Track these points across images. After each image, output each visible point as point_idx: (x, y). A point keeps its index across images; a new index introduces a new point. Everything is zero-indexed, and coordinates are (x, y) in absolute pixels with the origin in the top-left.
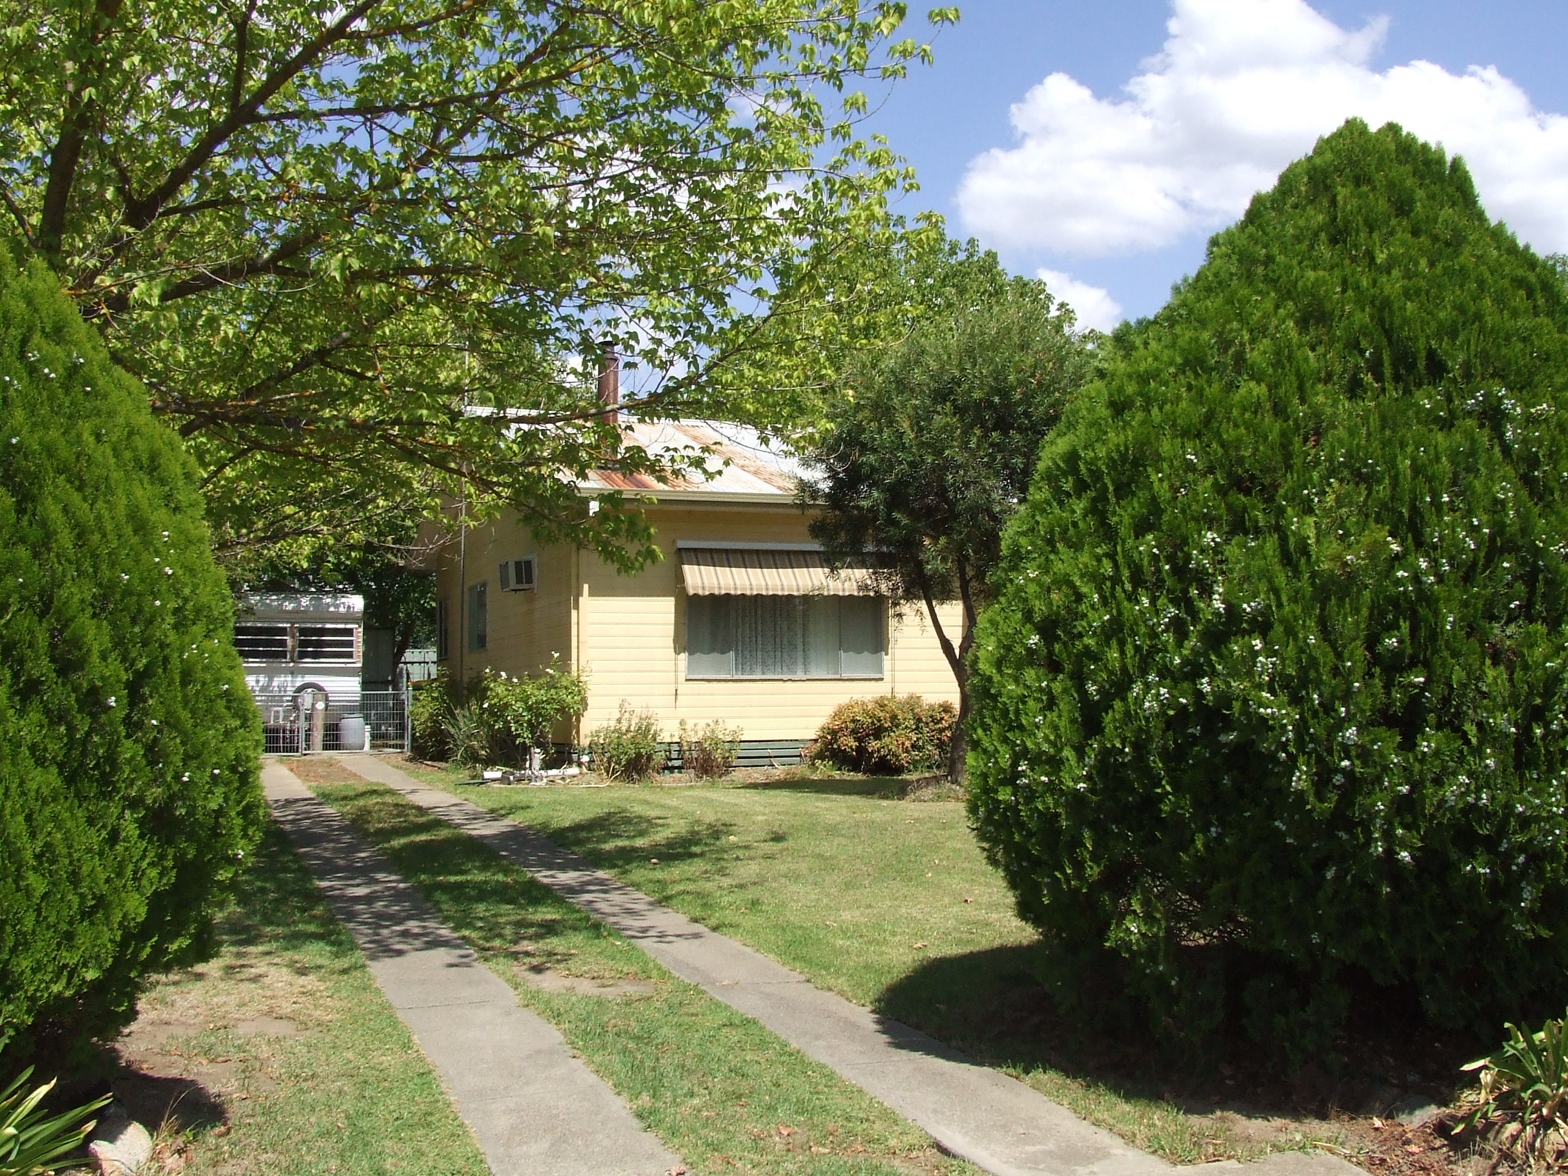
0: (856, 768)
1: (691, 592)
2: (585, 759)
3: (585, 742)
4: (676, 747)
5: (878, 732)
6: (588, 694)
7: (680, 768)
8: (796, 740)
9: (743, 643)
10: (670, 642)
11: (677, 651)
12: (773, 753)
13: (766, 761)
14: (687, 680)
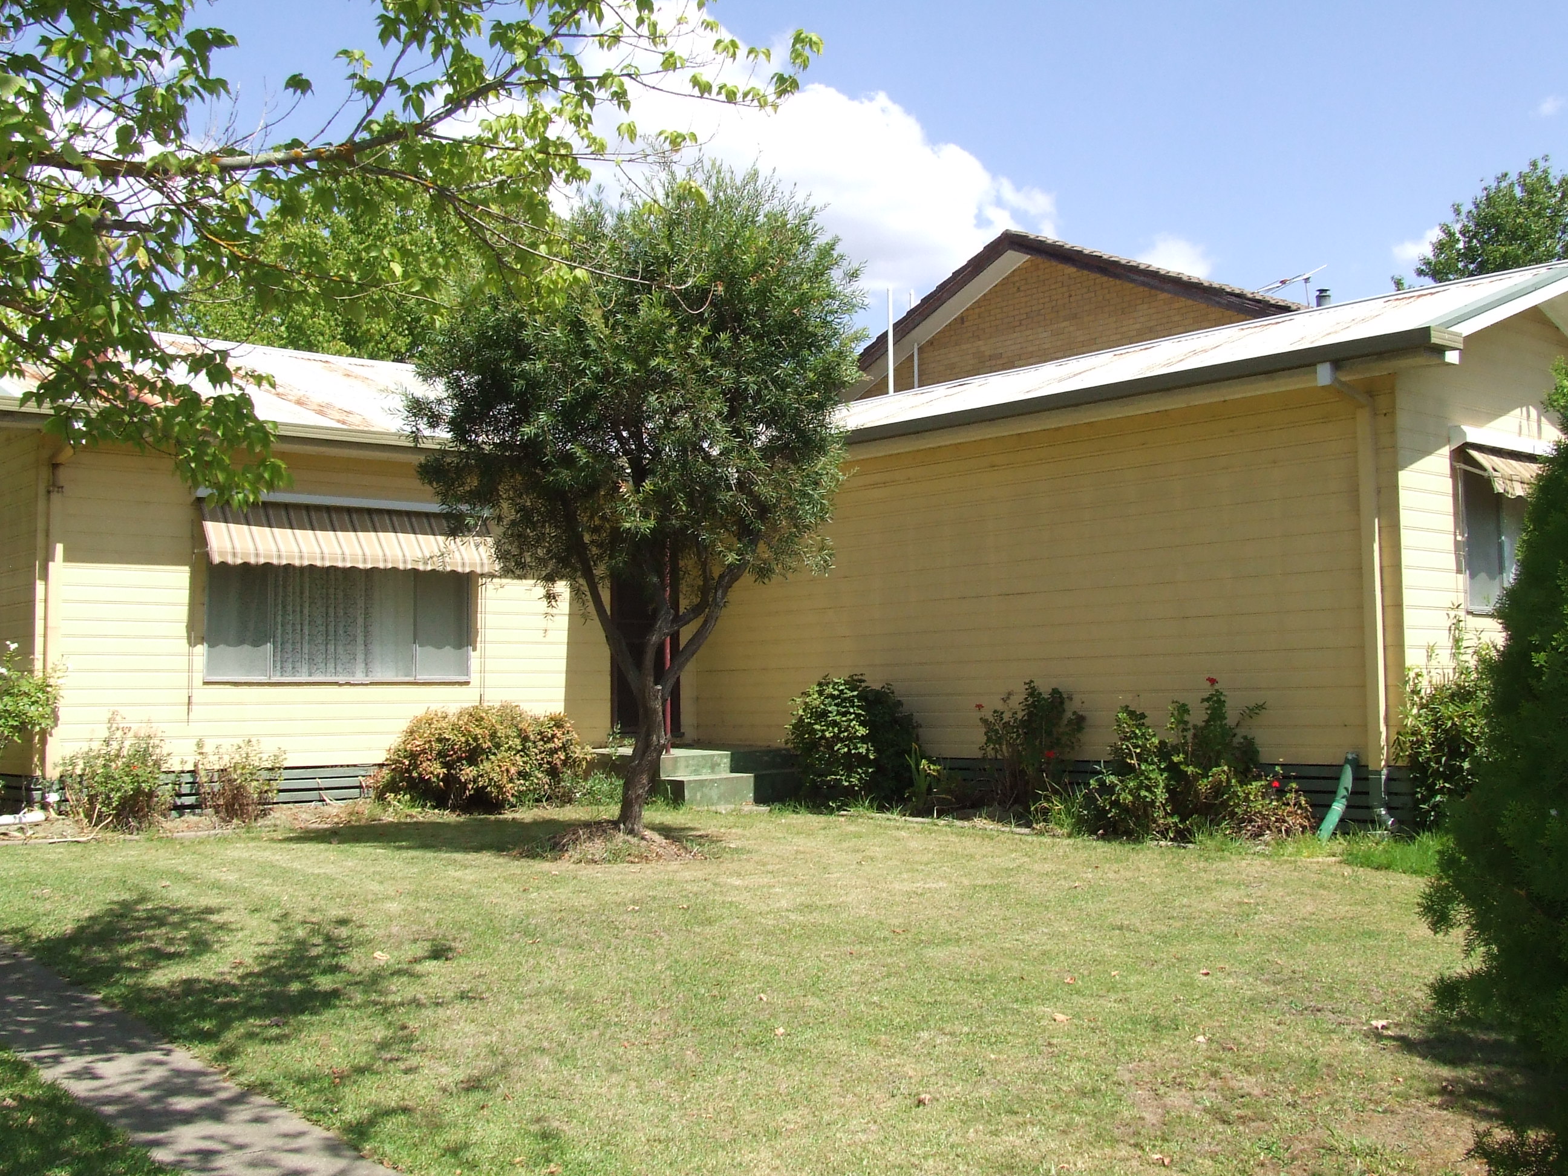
0: (440, 803)
1: (217, 559)
2: (53, 797)
3: (53, 773)
4: (188, 778)
5: (474, 755)
6: (61, 703)
7: (192, 807)
8: (355, 766)
9: (284, 632)
10: (182, 630)
11: (192, 642)
12: (323, 783)
13: (313, 795)
14: (205, 683)
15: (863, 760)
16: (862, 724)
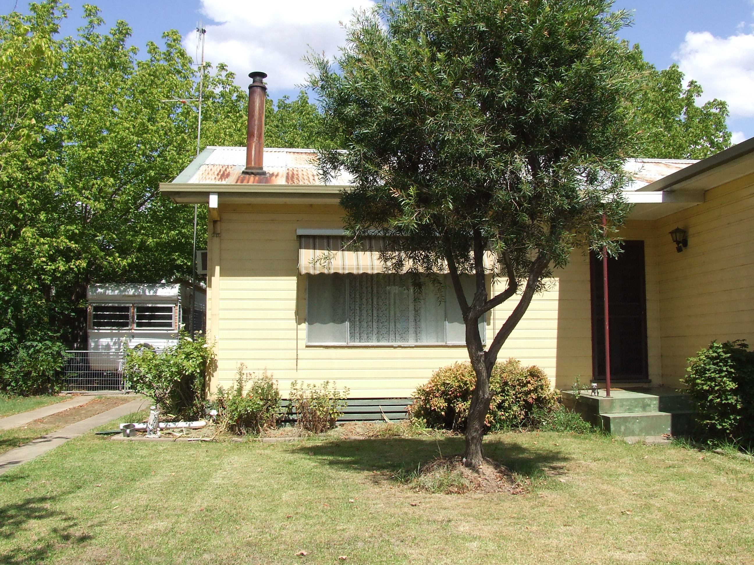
1: (307, 272)
2: (214, 412)
3: (214, 397)
4: (296, 403)
5: (464, 395)
8: (406, 398)
9: (361, 316)
10: (292, 314)
11: (299, 322)
12: (383, 409)
13: (378, 416)
14: (307, 346)
15: (733, 408)
16: (734, 380)
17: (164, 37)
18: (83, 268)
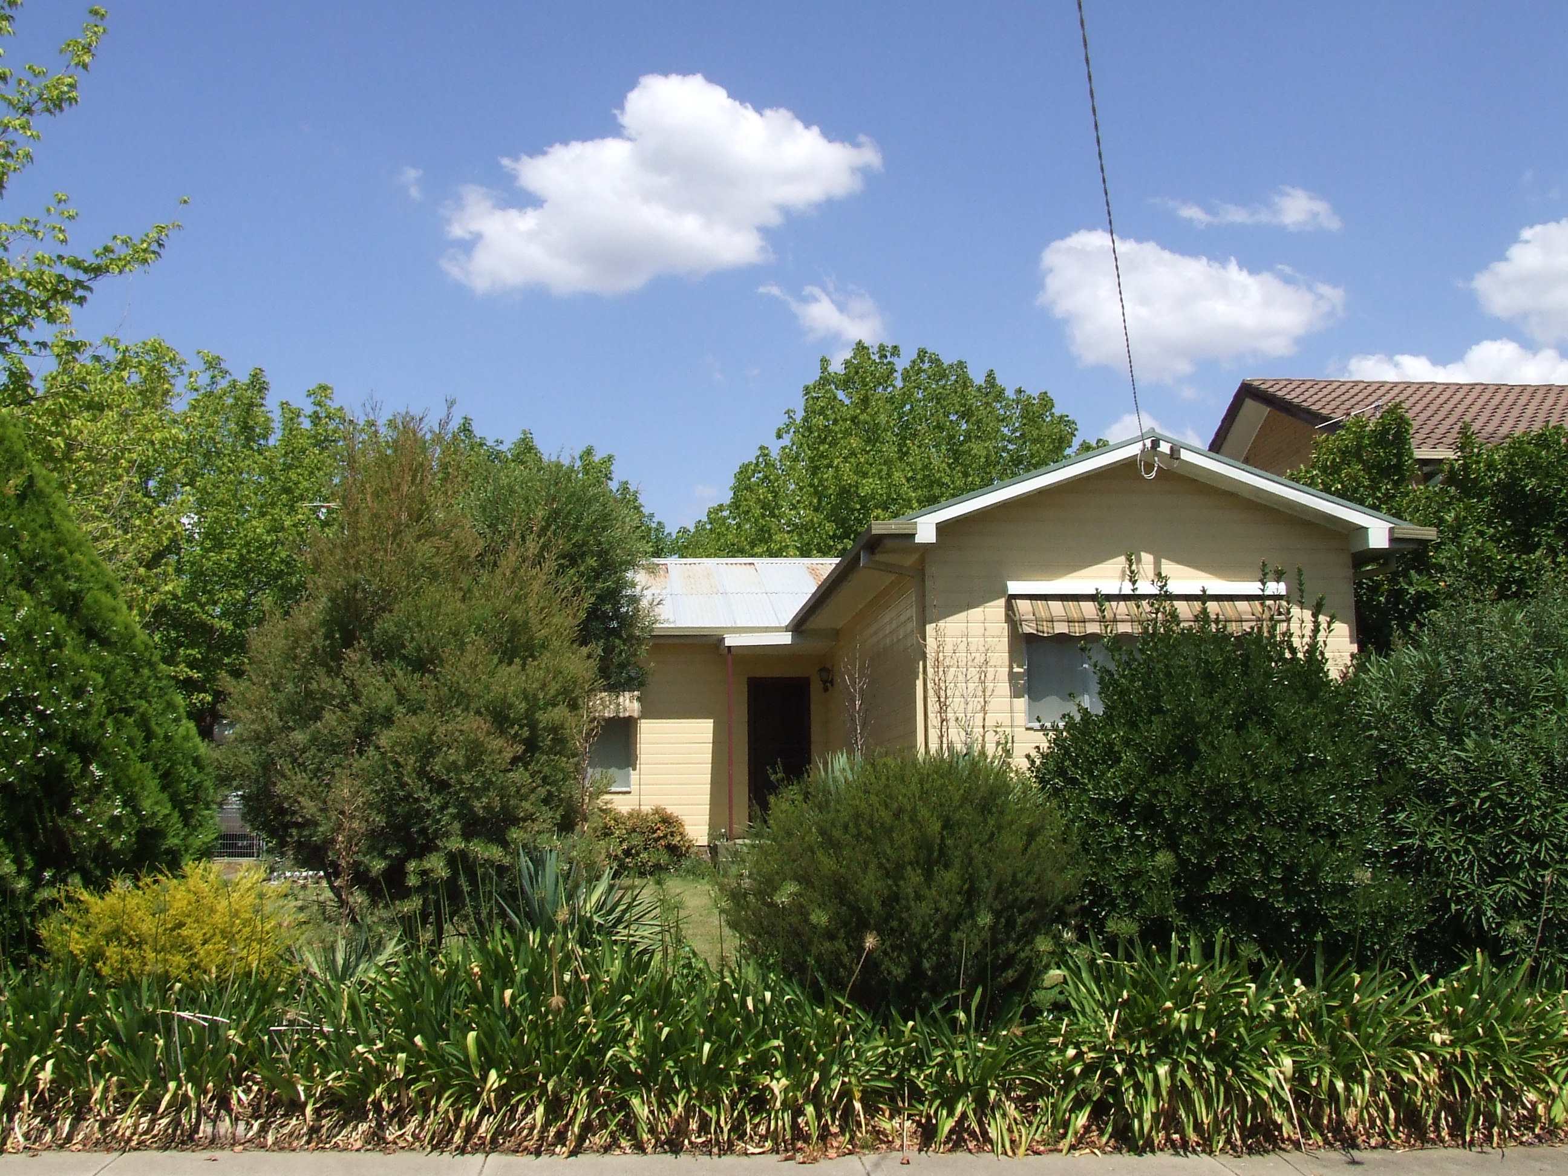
17: (309, 396)
18: (208, 703)
